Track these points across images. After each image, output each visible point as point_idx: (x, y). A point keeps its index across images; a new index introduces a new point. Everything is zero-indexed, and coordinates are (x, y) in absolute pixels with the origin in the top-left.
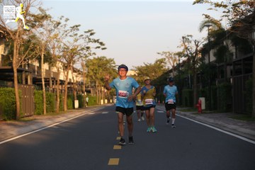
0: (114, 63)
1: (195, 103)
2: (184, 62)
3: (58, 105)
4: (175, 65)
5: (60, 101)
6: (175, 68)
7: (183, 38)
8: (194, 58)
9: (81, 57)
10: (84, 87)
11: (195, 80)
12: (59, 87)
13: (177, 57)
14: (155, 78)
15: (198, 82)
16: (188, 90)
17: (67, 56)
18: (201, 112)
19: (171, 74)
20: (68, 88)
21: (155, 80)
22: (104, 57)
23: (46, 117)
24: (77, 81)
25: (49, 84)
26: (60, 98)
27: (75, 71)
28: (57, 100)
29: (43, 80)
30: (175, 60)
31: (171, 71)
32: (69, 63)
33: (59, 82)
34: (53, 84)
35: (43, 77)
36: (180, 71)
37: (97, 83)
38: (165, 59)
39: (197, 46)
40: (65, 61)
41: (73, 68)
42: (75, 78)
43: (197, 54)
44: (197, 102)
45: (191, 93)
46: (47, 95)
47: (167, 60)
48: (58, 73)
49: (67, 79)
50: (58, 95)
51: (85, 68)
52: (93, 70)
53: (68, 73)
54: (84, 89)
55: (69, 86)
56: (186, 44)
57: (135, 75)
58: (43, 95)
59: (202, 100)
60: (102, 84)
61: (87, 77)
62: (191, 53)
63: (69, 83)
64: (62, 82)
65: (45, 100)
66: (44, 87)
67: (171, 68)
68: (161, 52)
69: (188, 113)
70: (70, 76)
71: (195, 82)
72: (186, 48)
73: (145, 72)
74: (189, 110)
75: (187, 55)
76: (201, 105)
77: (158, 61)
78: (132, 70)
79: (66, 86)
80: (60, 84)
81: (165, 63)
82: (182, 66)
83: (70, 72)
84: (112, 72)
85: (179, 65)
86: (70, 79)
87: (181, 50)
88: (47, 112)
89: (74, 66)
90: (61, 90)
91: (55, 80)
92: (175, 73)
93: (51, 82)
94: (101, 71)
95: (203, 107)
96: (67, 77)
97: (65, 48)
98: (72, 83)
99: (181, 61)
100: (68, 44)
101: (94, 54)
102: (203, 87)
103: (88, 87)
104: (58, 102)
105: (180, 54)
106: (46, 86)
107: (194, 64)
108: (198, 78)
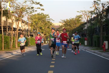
0: (49, 17)
1: (101, 44)
2: (94, 18)
3: (12, 44)
4: (89, 19)
5: (13, 41)
6: (88, 21)
7: (94, 2)
8: (101, 15)
9: (27, 13)
10: (29, 32)
11: (101, 30)
12: (12, 32)
13: (90, 14)
14: (75, 28)
15: (103, 31)
16: (97, 36)
17: (18, 12)
18: (105, 51)
19: (86, 25)
20: (19, 33)
21: (75, 29)
22: (42, 13)
23: (4, 52)
24: (24, 29)
25: (6, 30)
26: (13, 39)
27: (23, 22)
28: (11, 41)
29: (2, 27)
30: (89, 16)
31: (86, 23)
32: (20, 16)
33: (13, 29)
34: (9, 30)
35: (2, 26)
36: (91, 24)
37: (37, 30)
38: (82, 16)
39: (103, 7)
40: (17, 15)
41: (22, 20)
42: (23, 27)
43: (103, 12)
44: (103, 44)
45: (99, 38)
46: (5, 37)
47: (83, 16)
48: (12, 24)
49: (18, 27)
50: (12, 37)
51: (30, 20)
52: (35, 22)
53: (18, 23)
54: (29, 34)
55: (19, 32)
56: (96, 6)
57: (62, 26)
58: (2, 37)
59: (106, 42)
60: (41, 31)
61: (31, 26)
62: (99, 12)
63: (19, 30)
64: (15, 29)
65: (3, 40)
66: (3, 32)
67: (86, 21)
68: (79, 11)
69: (96, 51)
70: (20, 25)
71: (102, 31)
72: (96, 9)
73: (69, 24)
74: (97, 49)
75: (97, 13)
76: (105, 46)
77: (78, 16)
78: (60, 22)
79: (17, 32)
80: (14, 30)
81: (82, 18)
82: (93, 20)
83: (20, 22)
84: (47, 23)
85: (91, 20)
86: (20, 27)
87: (93, 9)
88: (4, 48)
89: (23, 19)
90: (14, 34)
91: (10, 28)
92: (89, 25)
93: (7, 29)
94: (40, 22)
95: (107, 47)
96: (18, 26)
97: (17, 7)
98: (21, 30)
99: (93, 17)
100: (19, 4)
101: (36, 11)
102: (107, 34)
103: (31, 33)
104: (12, 42)
105: (91, 12)
106: (4, 32)
107: (101, 19)
108: (103, 28)
